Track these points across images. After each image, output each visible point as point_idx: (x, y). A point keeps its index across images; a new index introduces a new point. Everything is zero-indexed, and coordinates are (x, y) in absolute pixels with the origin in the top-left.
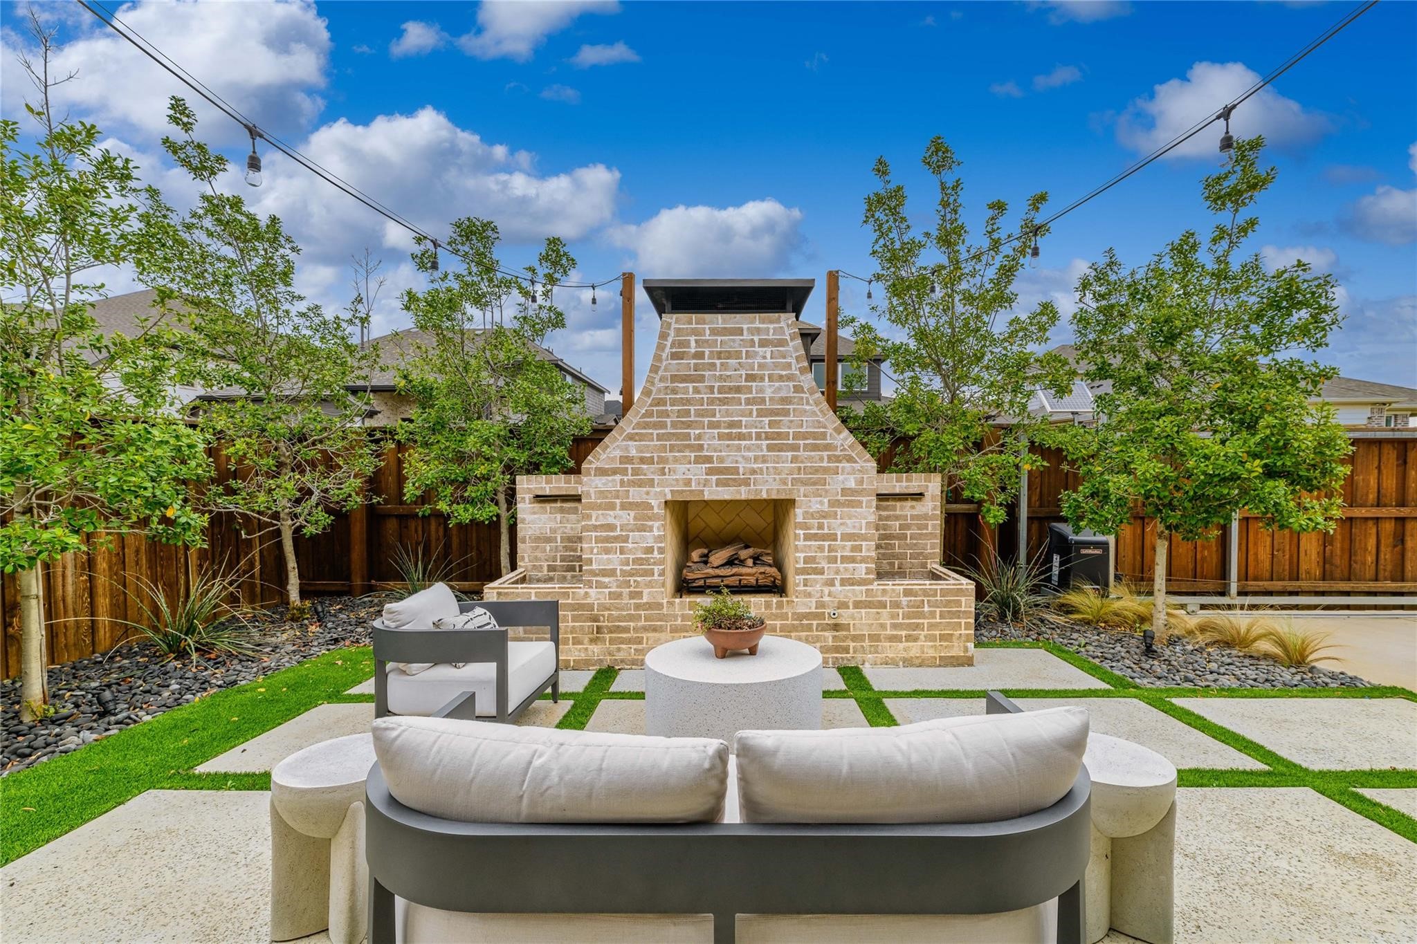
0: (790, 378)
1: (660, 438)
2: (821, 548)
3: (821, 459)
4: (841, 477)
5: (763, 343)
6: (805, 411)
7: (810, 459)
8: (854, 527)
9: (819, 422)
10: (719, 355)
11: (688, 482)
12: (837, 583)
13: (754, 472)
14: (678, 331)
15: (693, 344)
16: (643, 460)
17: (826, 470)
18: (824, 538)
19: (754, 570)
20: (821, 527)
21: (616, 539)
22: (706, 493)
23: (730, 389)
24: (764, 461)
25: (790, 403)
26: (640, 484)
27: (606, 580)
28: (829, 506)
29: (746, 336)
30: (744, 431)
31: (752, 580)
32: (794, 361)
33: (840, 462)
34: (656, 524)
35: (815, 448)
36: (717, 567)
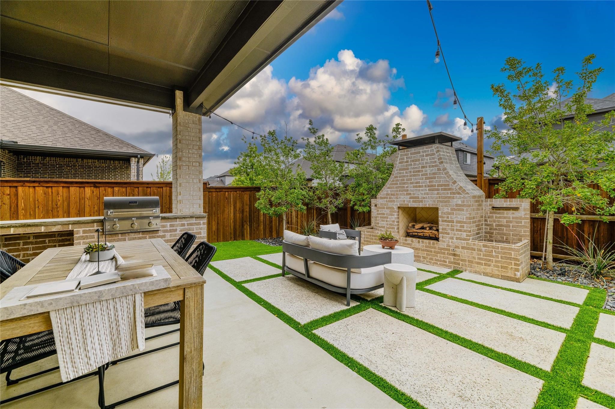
0: (436, 166)
1: (396, 188)
2: (448, 225)
3: (448, 193)
4: (455, 200)
5: (427, 155)
6: (442, 177)
7: (443, 193)
8: (461, 218)
9: (446, 180)
10: (413, 161)
11: (404, 201)
12: (455, 239)
13: (424, 198)
14: (401, 155)
15: (405, 158)
16: (392, 195)
17: (449, 197)
18: (449, 222)
19: (429, 231)
20: (448, 218)
21: (385, 217)
22: (409, 205)
23: (416, 171)
24: (428, 194)
25: (436, 174)
26: (391, 202)
27: (383, 229)
28: (451, 210)
29: (421, 154)
30: (421, 185)
31: (428, 235)
32: (437, 160)
33: (455, 194)
34: (395, 214)
35: (445, 190)
36: (417, 229)
